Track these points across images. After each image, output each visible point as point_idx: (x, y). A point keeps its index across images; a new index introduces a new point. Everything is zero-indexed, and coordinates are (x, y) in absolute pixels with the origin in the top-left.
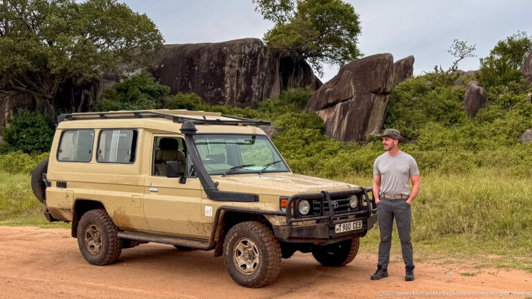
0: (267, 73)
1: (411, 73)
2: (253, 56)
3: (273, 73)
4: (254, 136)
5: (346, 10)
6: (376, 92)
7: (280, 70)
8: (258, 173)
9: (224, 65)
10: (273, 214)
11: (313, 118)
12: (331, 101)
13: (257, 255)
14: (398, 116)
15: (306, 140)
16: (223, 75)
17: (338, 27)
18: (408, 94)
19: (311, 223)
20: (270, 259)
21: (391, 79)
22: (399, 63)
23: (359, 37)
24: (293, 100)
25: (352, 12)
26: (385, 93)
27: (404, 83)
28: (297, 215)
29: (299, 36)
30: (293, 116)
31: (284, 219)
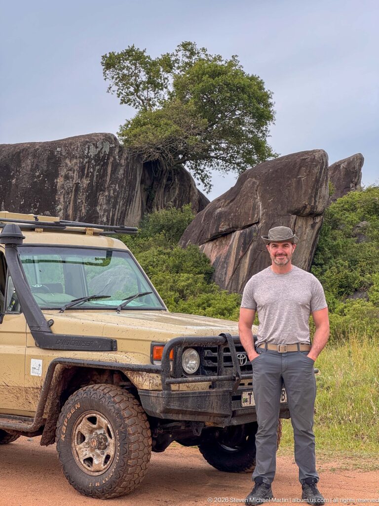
0: (121, 187)
1: (357, 183)
2: (101, 160)
3: (131, 186)
5: (250, 86)
6: (298, 213)
7: (142, 182)
8: (116, 309)
9: (56, 175)
10: (139, 370)
11: (194, 256)
12: (223, 228)
14: (336, 254)
15: (181, 292)
16: (54, 191)
17: (238, 112)
18: (353, 217)
19: (200, 387)
20: (133, 447)
21: (325, 191)
22: (337, 166)
23: (270, 126)
24: (163, 227)
25: (261, 88)
26: (313, 214)
27: (345, 198)
29: (175, 127)
30: (160, 253)
31: (157, 379)
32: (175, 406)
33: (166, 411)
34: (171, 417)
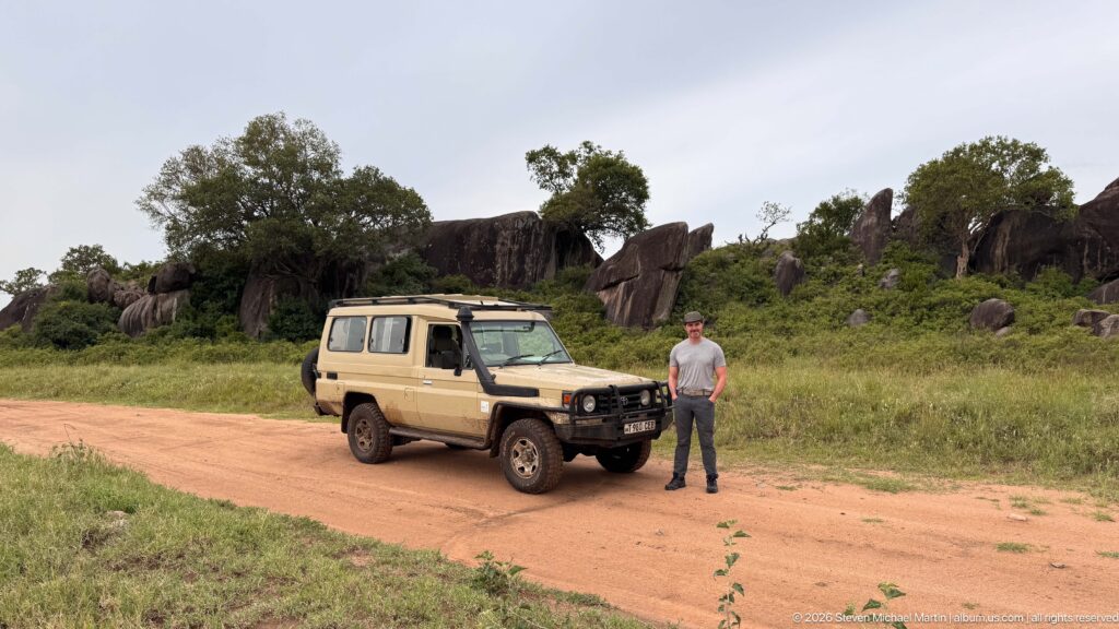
0: (541, 250)
1: (710, 244)
2: (527, 231)
3: (549, 249)
4: (533, 323)
5: (633, 174)
6: (666, 269)
7: (556, 246)
8: (538, 364)
9: (495, 243)
10: (554, 411)
11: (592, 300)
12: (613, 280)
13: (536, 457)
14: (692, 296)
15: (584, 326)
16: (495, 254)
17: (624, 194)
18: (705, 270)
19: (596, 421)
20: (551, 461)
21: (686, 252)
22: (694, 232)
23: (647, 204)
24: (570, 279)
25: (640, 175)
26: (677, 269)
27: (700, 256)
28: (582, 412)
29: (579, 206)
30: (569, 298)
31: (567, 417)
32: (578, 435)
33: (573, 438)
34: (577, 442)
